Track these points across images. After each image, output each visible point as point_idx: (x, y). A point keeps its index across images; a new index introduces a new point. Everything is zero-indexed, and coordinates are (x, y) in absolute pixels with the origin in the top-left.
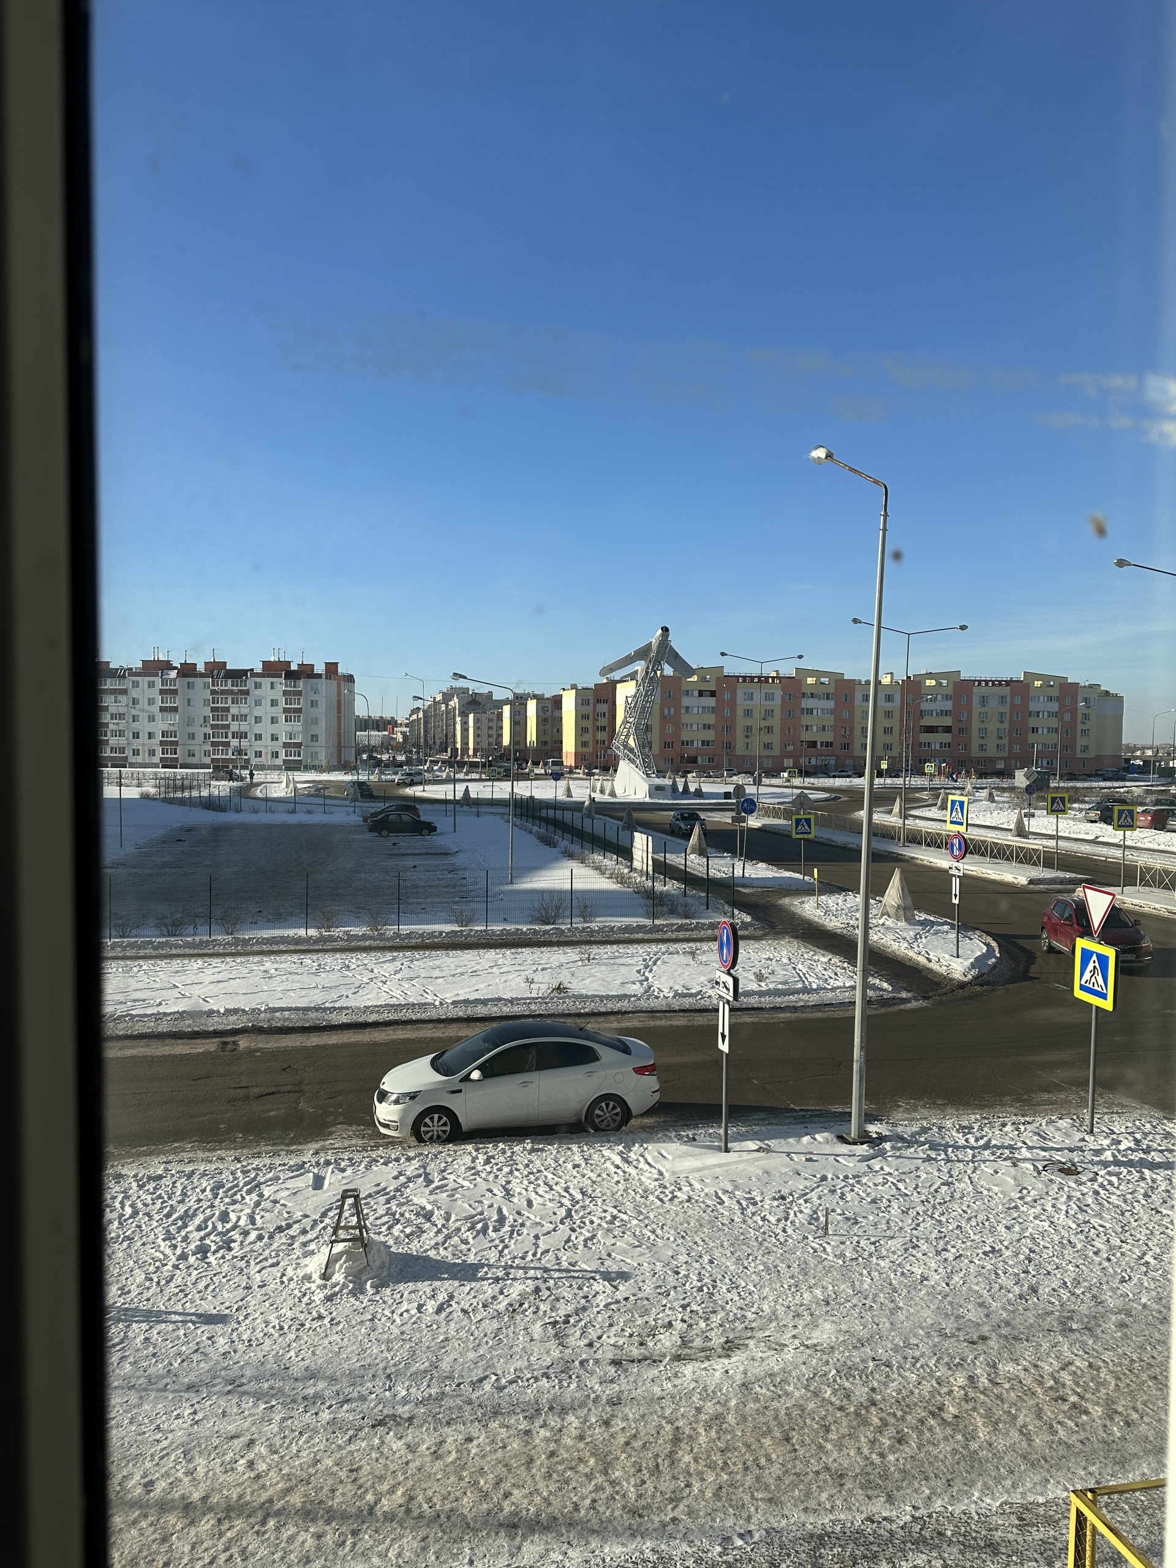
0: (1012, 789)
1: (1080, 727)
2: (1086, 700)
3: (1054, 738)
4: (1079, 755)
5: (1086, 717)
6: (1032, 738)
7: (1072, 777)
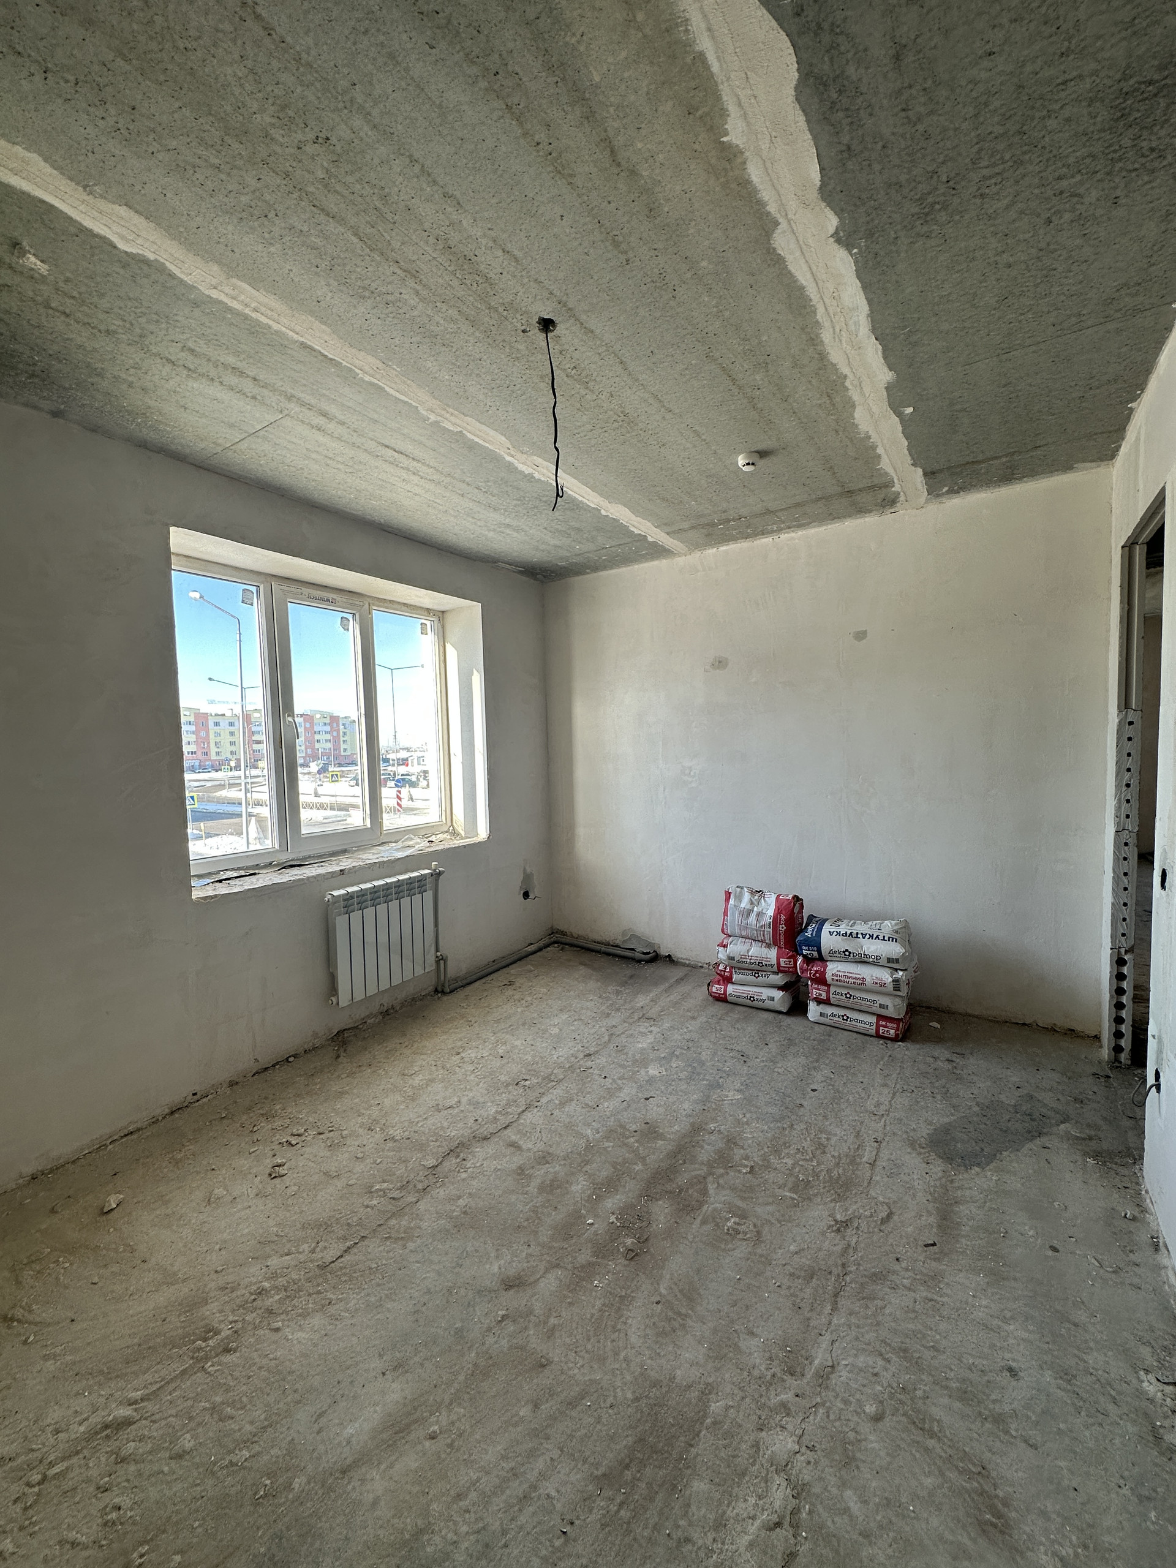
0: (309, 773)
1: (342, 739)
2: (344, 725)
3: (329, 745)
4: (343, 754)
5: (345, 733)
6: (317, 745)
7: (340, 765)
